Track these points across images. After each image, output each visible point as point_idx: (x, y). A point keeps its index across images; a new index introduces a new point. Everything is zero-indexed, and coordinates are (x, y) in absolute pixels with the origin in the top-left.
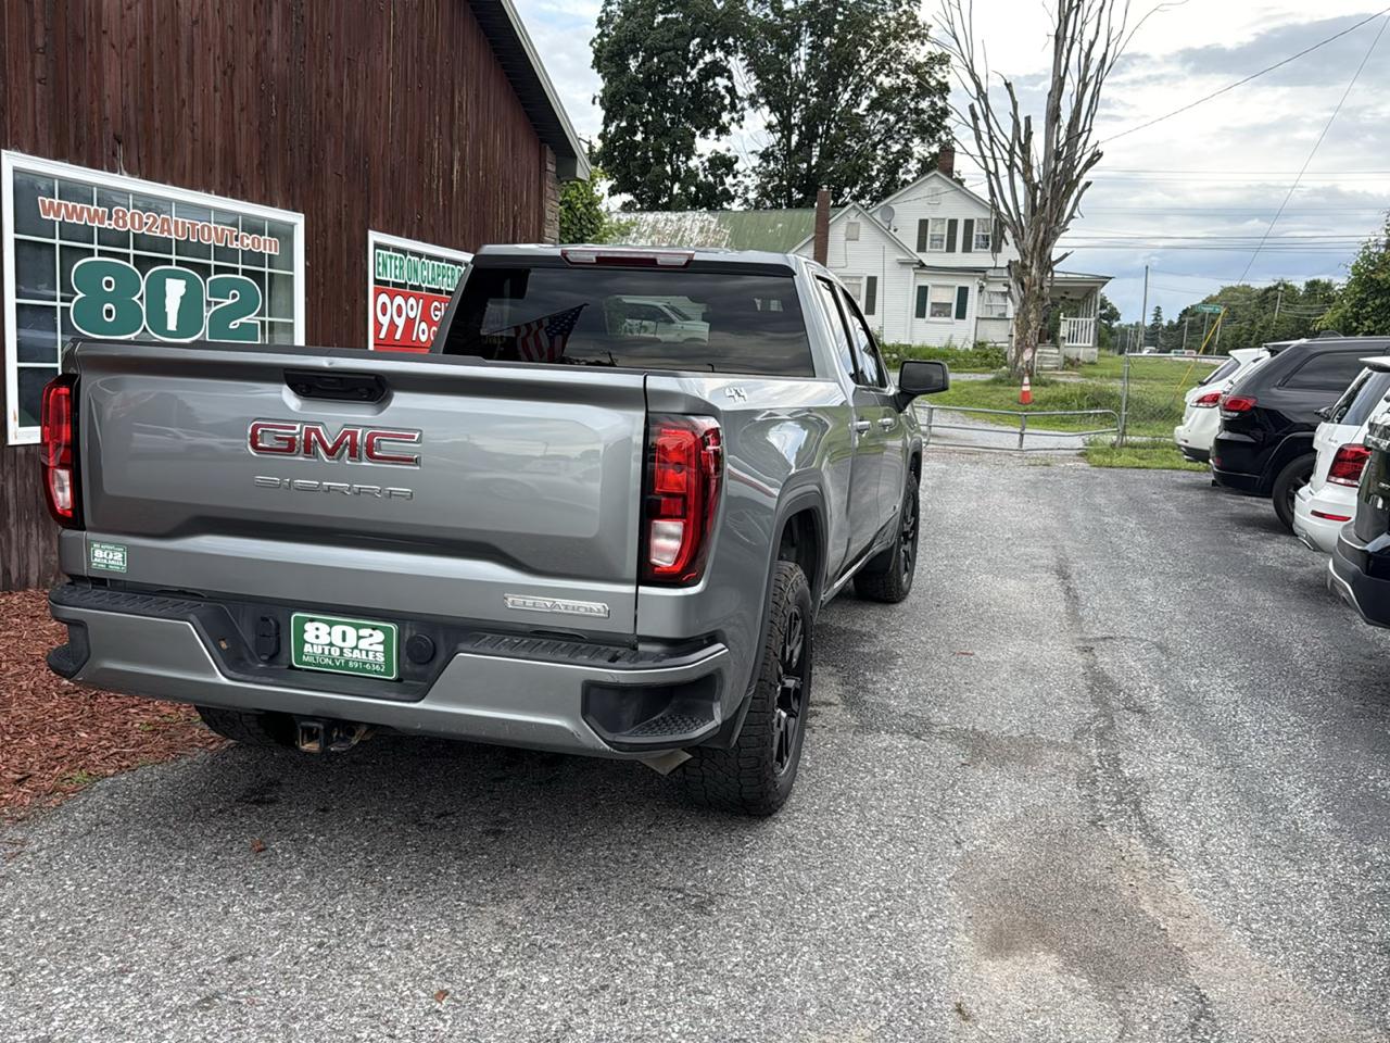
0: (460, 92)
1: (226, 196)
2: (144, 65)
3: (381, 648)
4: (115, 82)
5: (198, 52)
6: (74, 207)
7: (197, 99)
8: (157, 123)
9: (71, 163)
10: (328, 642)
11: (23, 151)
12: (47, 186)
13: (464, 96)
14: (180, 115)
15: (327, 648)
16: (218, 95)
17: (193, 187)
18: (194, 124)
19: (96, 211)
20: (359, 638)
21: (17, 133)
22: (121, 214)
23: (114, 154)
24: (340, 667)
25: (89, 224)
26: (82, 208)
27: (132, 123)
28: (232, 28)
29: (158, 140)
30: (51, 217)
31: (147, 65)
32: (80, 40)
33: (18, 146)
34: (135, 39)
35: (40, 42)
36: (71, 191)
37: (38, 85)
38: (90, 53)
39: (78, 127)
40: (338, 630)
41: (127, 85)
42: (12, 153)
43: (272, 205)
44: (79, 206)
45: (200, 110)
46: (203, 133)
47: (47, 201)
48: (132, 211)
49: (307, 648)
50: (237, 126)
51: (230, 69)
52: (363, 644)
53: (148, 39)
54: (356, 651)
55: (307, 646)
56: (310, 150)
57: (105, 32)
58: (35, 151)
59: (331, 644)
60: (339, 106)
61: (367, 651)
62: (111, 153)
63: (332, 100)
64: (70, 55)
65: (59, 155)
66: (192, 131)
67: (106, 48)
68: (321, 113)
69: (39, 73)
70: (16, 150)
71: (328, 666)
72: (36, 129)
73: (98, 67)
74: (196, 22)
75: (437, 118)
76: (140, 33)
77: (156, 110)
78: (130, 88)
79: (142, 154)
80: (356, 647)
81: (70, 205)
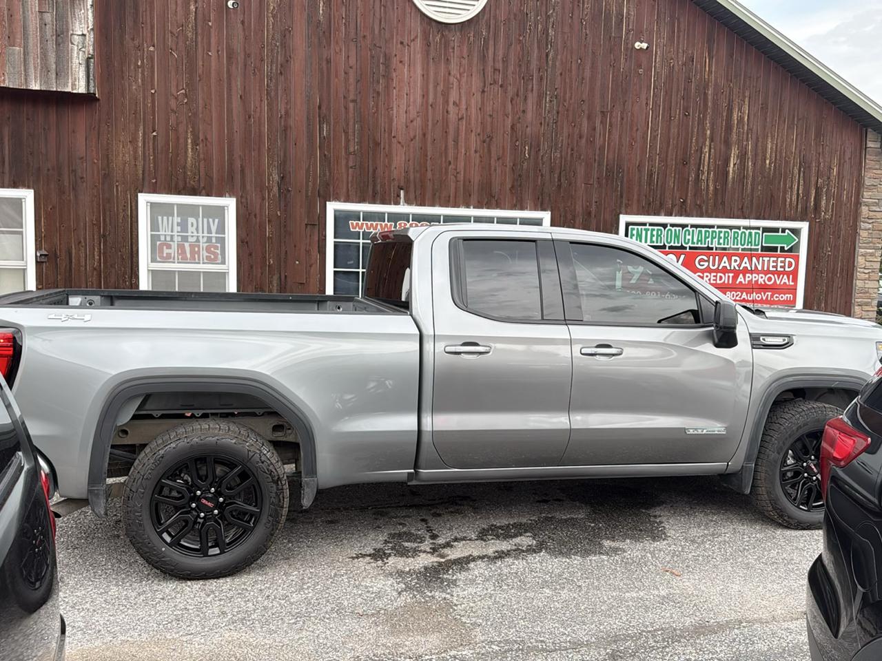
0: (740, 110)
1: (483, 208)
2: (421, 148)
4: (399, 160)
5: (463, 135)
6: (372, 225)
7: (461, 157)
8: (429, 175)
9: (369, 203)
11: (340, 201)
12: (355, 216)
13: (742, 112)
14: (446, 169)
16: (478, 155)
17: (456, 205)
18: (458, 173)
19: (386, 225)
21: (337, 193)
22: (403, 225)
23: (399, 196)
26: (377, 225)
27: (412, 178)
28: (491, 116)
29: (429, 185)
30: (357, 230)
31: (423, 149)
32: (377, 144)
33: (337, 199)
34: (415, 137)
35: (351, 149)
36: (369, 216)
37: (350, 170)
38: (384, 149)
39: (374, 186)
41: (409, 161)
42: (333, 203)
43: (522, 208)
44: (374, 223)
45: (463, 164)
46: (464, 177)
47: (355, 223)
48: (411, 222)
50: (493, 168)
51: (488, 140)
53: (424, 135)
56: (560, 173)
57: (394, 137)
58: (347, 200)
60: (591, 142)
62: (396, 195)
63: (584, 140)
64: (371, 153)
65: (362, 200)
66: (456, 177)
67: (395, 145)
68: (572, 150)
69: (351, 164)
70: (336, 201)
72: (348, 190)
73: (389, 156)
74: (462, 118)
75: (708, 132)
76: (419, 133)
77: (429, 169)
78: (411, 161)
79: (418, 192)
81: (369, 223)
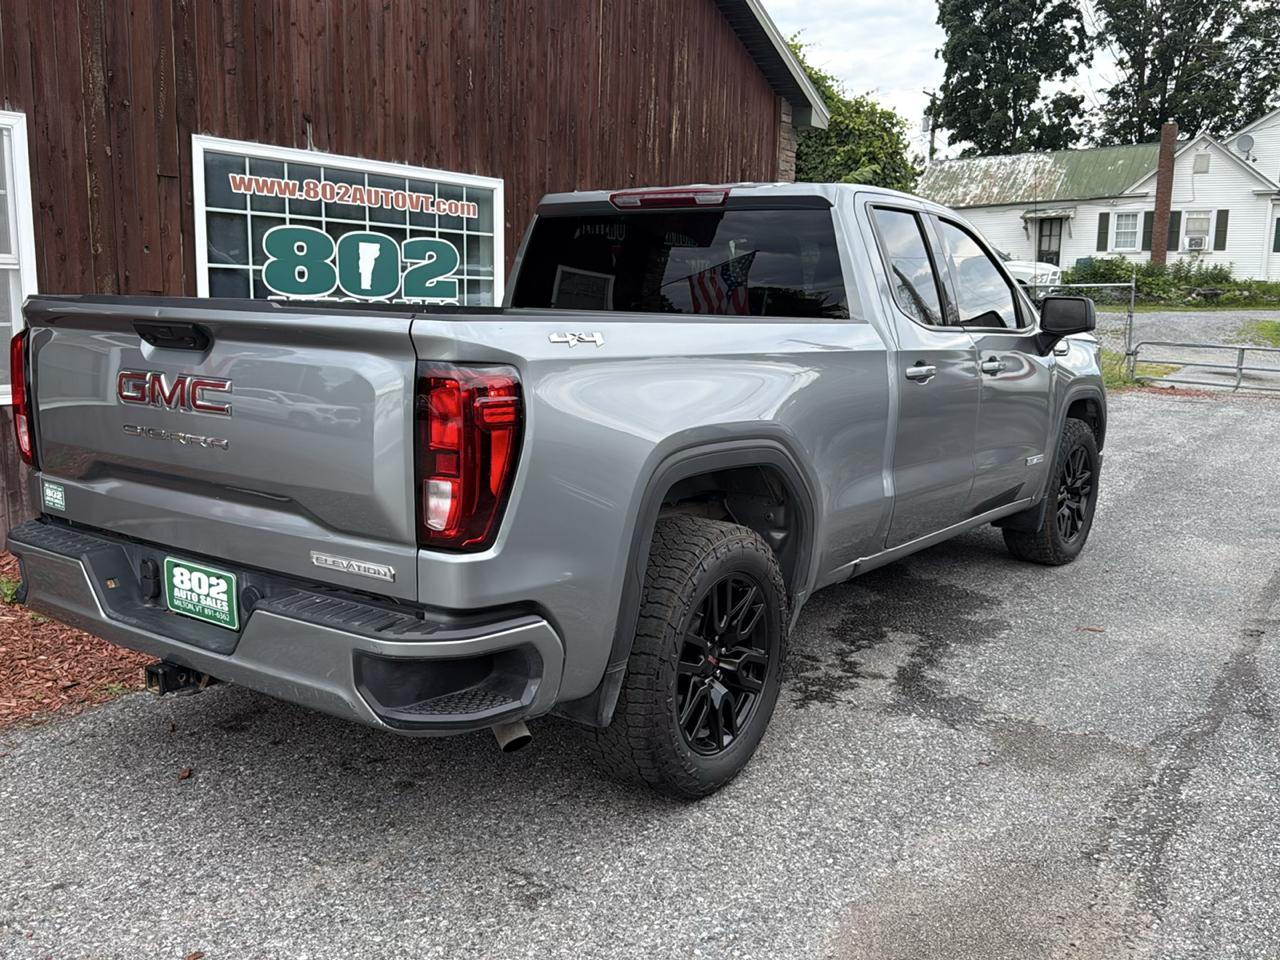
0: (680, 53)
1: (421, 166)
2: (334, 50)
3: (224, 597)
4: (304, 66)
5: (390, 34)
6: (265, 182)
7: (389, 77)
8: (347, 102)
9: (260, 142)
10: (189, 588)
11: (213, 135)
12: (236, 163)
13: (684, 57)
14: (371, 92)
15: (189, 593)
16: (411, 73)
17: (385, 158)
18: (386, 101)
19: (287, 184)
20: (210, 586)
21: (207, 118)
22: (312, 186)
23: (304, 133)
24: (198, 614)
25: (279, 196)
26: (273, 183)
27: (322, 100)
28: (425, 10)
29: (348, 117)
30: (242, 191)
31: (337, 51)
32: (268, 33)
33: (209, 130)
34: (324, 28)
35: (228, 38)
36: (262, 167)
37: (227, 76)
38: (279, 43)
39: (267, 110)
40: (196, 575)
41: (316, 70)
42: (203, 136)
43: (469, 171)
44: (269, 180)
45: (392, 87)
46: (395, 109)
47: (238, 177)
48: (323, 182)
49: (176, 592)
50: (431, 100)
51: (422, 49)
52: (213, 592)
53: (337, 27)
54: (209, 599)
55: (176, 590)
56: (511, 118)
57: (293, 24)
58: (225, 134)
59: (191, 590)
60: (542, 75)
61: (216, 599)
62: (301, 132)
63: (534, 71)
64: (259, 48)
65: (248, 136)
66: (384, 108)
67: (294, 39)
68: (522, 84)
69: (228, 65)
70: (206, 134)
71: (190, 611)
72: (226, 114)
73: (286, 56)
74: (388, 7)
75: (654, 80)
76: (329, 21)
77: (346, 90)
78: (319, 72)
79: (332, 130)
80: (208, 595)
81: (261, 179)
